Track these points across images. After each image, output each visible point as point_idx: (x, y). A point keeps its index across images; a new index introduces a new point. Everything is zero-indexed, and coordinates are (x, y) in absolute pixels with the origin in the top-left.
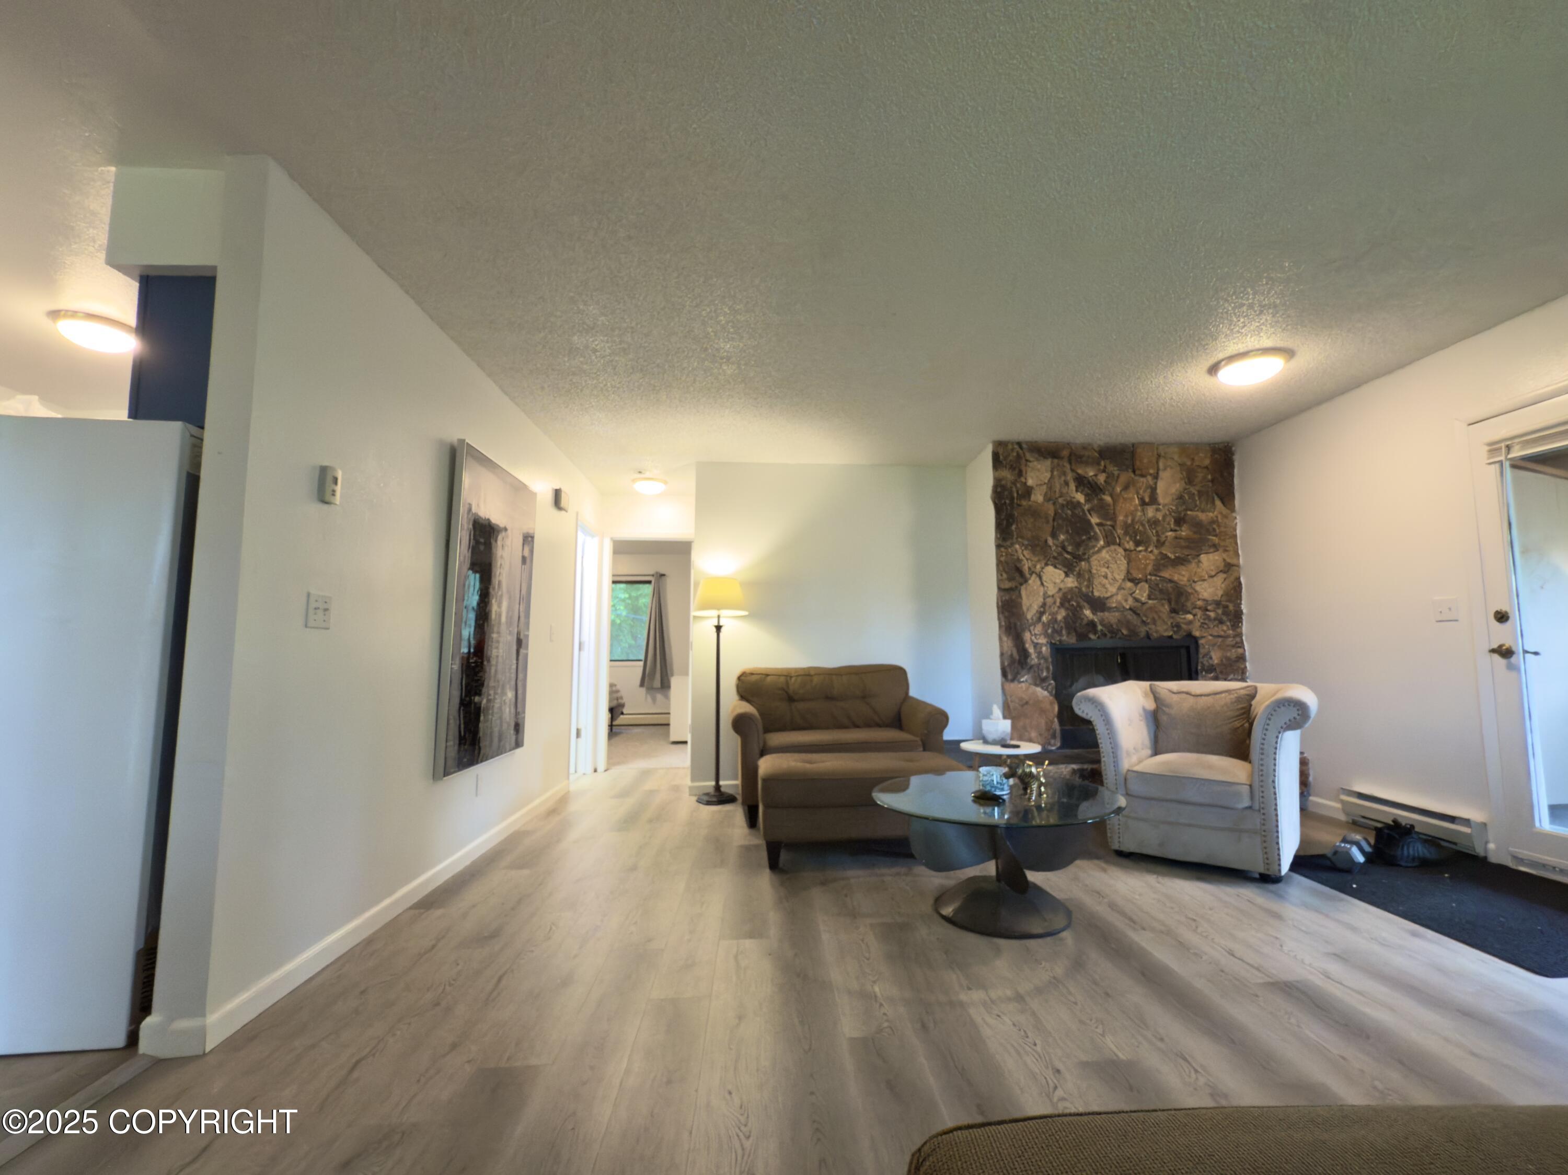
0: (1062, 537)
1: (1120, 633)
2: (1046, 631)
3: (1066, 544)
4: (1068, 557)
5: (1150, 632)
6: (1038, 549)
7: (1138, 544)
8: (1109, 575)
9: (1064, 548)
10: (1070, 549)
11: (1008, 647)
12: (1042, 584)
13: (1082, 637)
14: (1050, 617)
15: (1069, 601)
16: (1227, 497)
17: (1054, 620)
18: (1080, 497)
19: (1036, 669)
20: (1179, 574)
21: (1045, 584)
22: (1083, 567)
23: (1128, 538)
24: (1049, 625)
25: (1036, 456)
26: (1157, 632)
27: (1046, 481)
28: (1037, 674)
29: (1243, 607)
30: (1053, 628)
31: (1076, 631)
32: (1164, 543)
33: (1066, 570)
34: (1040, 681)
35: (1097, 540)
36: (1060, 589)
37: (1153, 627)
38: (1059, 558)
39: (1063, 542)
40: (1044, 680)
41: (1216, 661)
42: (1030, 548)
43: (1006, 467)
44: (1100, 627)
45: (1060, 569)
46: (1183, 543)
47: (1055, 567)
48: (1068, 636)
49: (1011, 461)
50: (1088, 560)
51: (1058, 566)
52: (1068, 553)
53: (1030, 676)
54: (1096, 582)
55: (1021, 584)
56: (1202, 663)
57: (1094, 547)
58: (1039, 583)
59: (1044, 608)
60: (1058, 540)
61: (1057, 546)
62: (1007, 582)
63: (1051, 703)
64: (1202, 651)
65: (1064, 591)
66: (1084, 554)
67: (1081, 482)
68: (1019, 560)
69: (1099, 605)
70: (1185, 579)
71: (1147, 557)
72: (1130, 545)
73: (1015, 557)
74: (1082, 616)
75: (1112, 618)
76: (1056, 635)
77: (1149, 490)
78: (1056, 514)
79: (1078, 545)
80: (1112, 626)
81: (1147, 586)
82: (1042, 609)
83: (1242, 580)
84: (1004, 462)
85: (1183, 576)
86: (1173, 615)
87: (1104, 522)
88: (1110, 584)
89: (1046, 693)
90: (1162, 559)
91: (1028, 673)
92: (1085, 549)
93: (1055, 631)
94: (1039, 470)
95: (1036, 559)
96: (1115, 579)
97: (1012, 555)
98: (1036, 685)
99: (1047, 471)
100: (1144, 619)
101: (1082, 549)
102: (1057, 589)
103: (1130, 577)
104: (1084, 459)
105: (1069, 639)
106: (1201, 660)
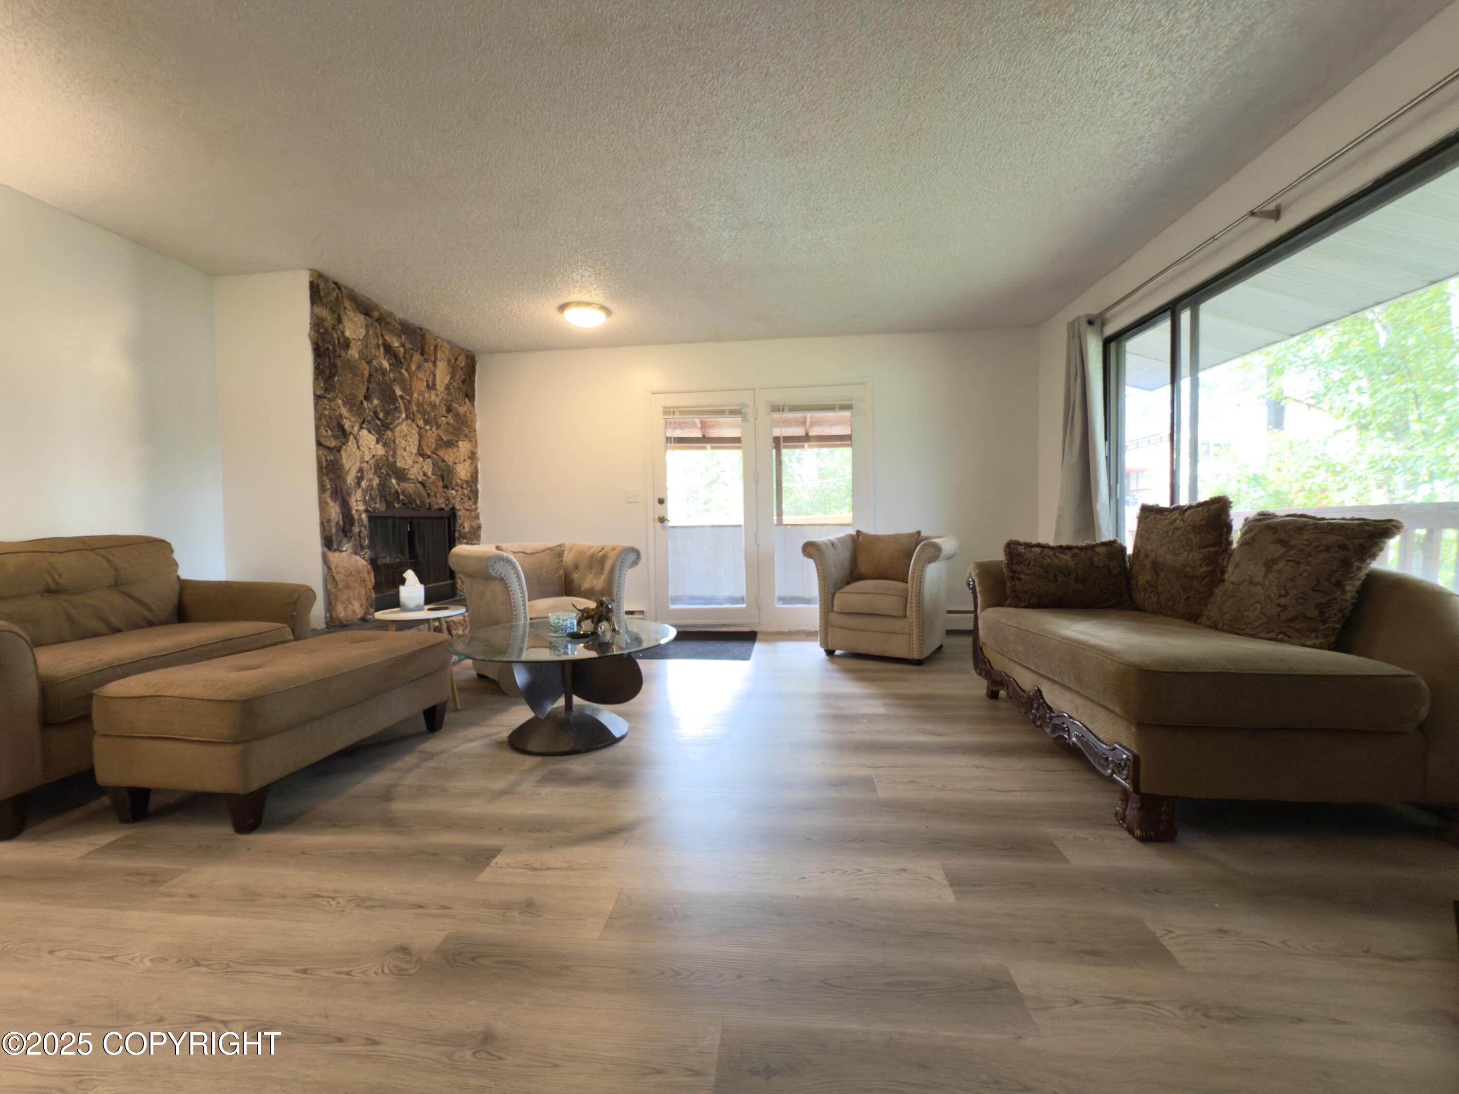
0: (376, 402)
1: (414, 504)
2: (365, 498)
3: (379, 409)
4: (379, 423)
5: (432, 504)
6: (355, 409)
7: (427, 422)
8: (408, 449)
9: (376, 414)
10: (381, 415)
11: (336, 513)
12: (358, 447)
13: (389, 505)
14: (368, 484)
15: (380, 469)
16: (470, 395)
17: (370, 487)
18: (386, 365)
19: (357, 537)
20: (449, 455)
21: (362, 448)
22: (390, 436)
23: (419, 416)
24: (367, 491)
25: (354, 306)
26: (437, 504)
27: (361, 338)
28: (358, 543)
29: (479, 486)
30: (371, 494)
31: (385, 500)
32: (440, 426)
33: (378, 436)
34: (358, 549)
35: (400, 412)
36: (374, 456)
37: (434, 499)
38: (372, 422)
39: (376, 407)
40: (362, 548)
41: (467, 529)
42: (348, 406)
43: (326, 306)
44: (401, 497)
45: (373, 435)
46: (451, 430)
47: (370, 432)
48: (380, 504)
49: (331, 301)
50: (392, 430)
51: (372, 432)
52: (379, 419)
53: (350, 544)
54: (398, 453)
55: (344, 444)
56: (459, 531)
57: (399, 418)
58: (356, 446)
59: (362, 474)
60: (372, 403)
61: (370, 410)
62: (332, 439)
63: (369, 573)
64: (460, 521)
65: (376, 458)
66: (391, 423)
67: (388, 349)
68: (341, 415)
69: (401, 475)
70: (452, 460)
71: (432, 434)
72: (421, 423)
73: (337, 413)
74: (390, 485)
75: (410, 487)
76: (372, 502)
77: (432, 376)
78: (370, 375)
79: (387, 413)
80: (411, 496)
81: (431, 462)
82: (359, 474)
83: (479, 466)
84: (325, 300)
85: (450, 457)
86: (445, 490)
87: (404, 395)
88: (408, 456)
89: (364, 562)
90: (439, 440)
91: (349, 541)
92: (392, 419)
93: (371, 497)
94: (355, 323)
95: (353, 419)
96: (411, 453)
97: (334, 410)
98: (356, 553)
99: (361, 327)
100: (429, 492)
101: (390, 418)
102: (371, 456)
103: (421, 452)
104: (391, 327)
105: (380, 506)
106: (457, 529)
